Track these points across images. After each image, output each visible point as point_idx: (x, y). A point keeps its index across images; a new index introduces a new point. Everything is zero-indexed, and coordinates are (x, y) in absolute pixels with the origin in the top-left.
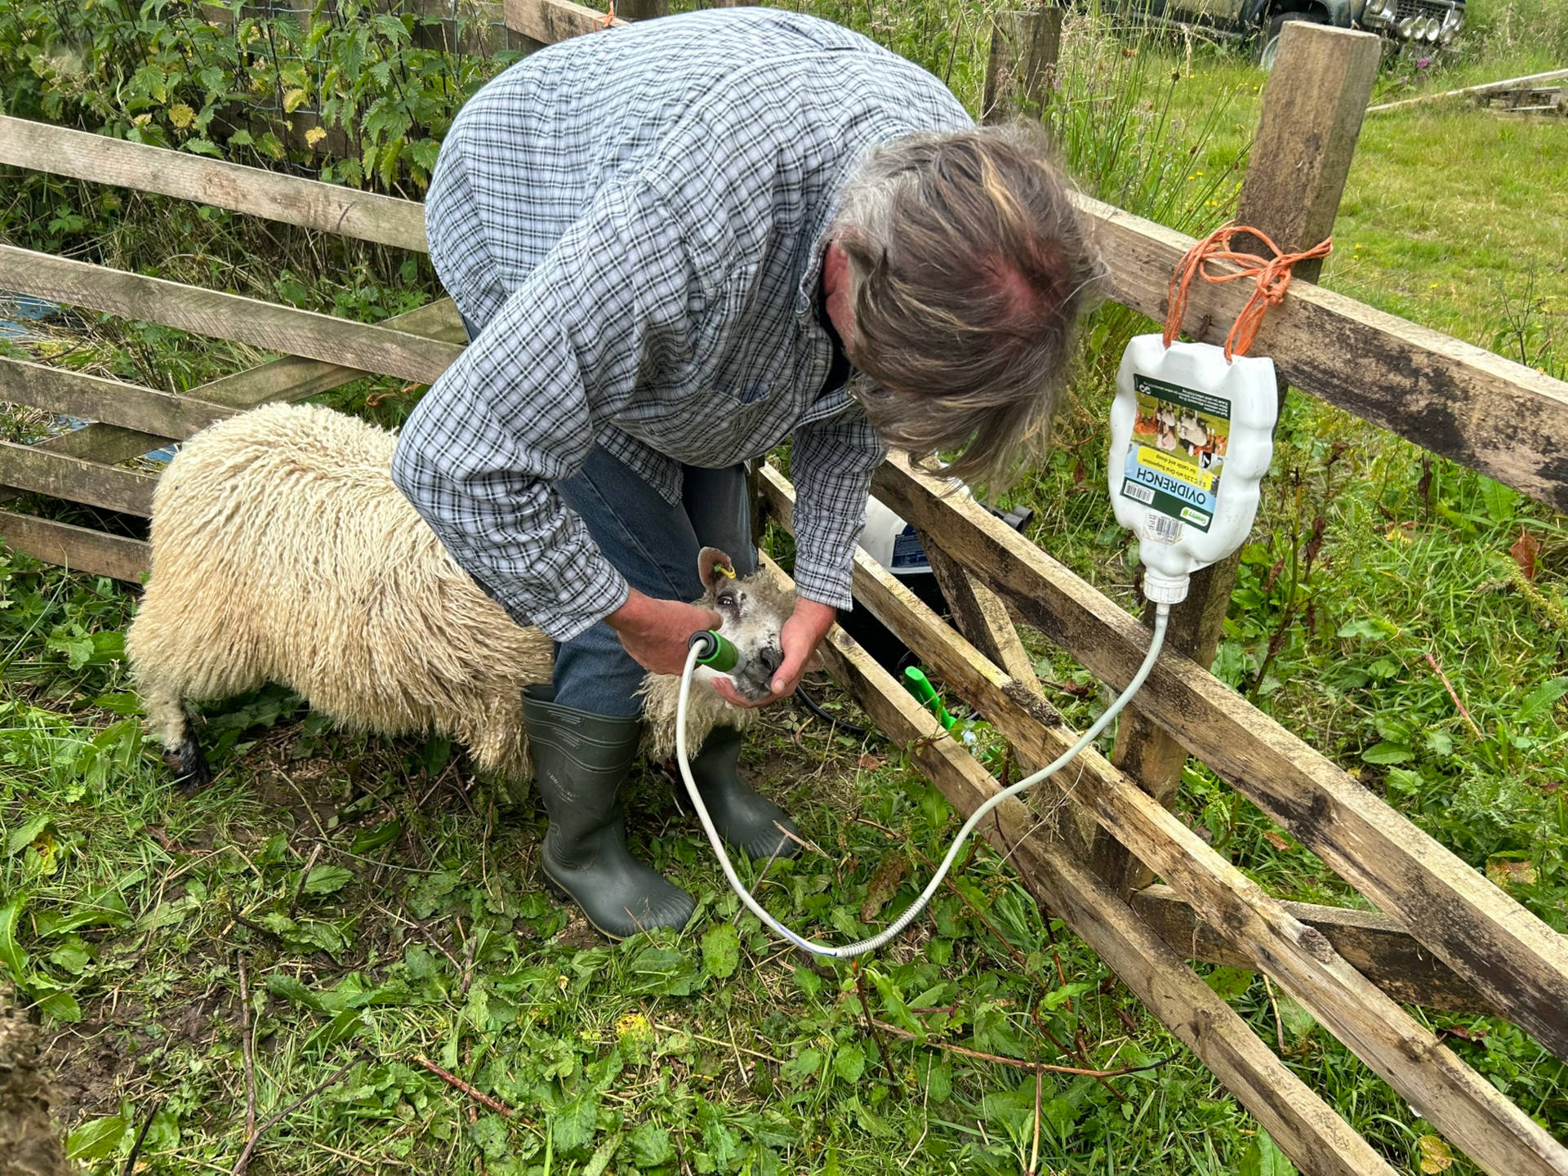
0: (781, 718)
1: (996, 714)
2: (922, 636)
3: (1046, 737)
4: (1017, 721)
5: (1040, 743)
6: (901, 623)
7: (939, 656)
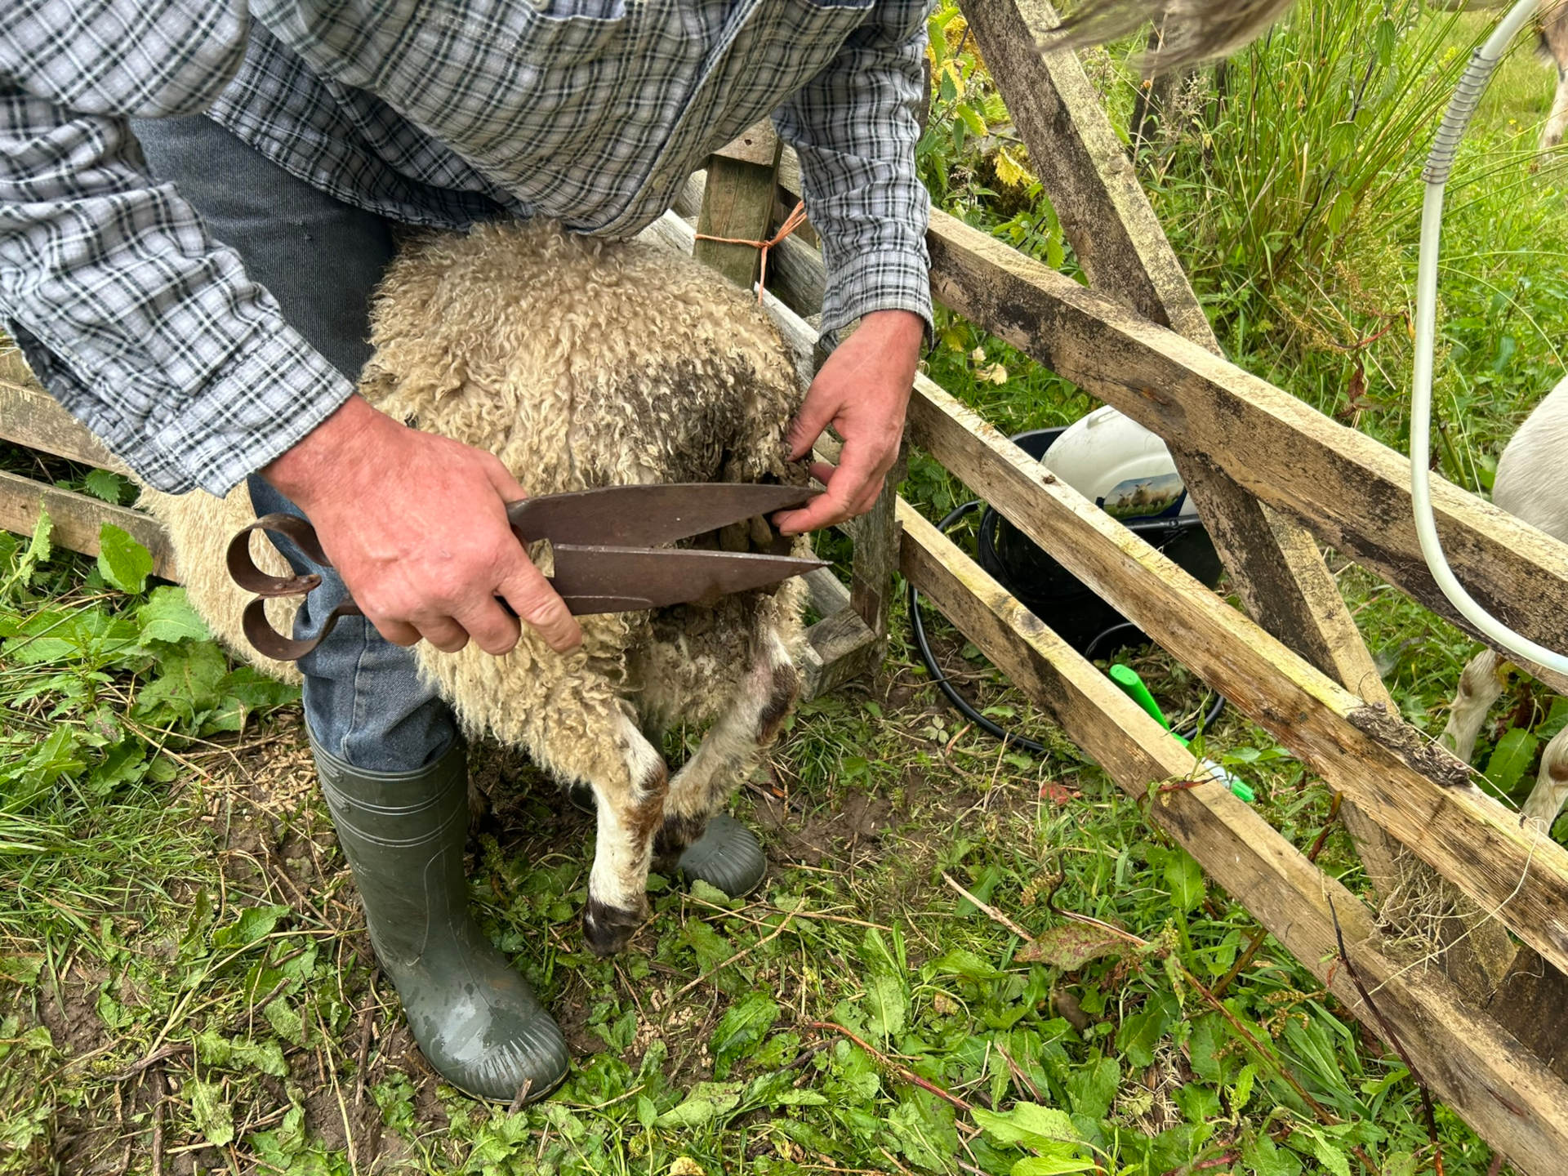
0: (921, 723)
1: (1329, 757)
2: (1183, 623)
3: (1440, 806)
4: (1374, 773)
5: (1425, 814)
6: (1143, 602)
7: (1217, 657)
